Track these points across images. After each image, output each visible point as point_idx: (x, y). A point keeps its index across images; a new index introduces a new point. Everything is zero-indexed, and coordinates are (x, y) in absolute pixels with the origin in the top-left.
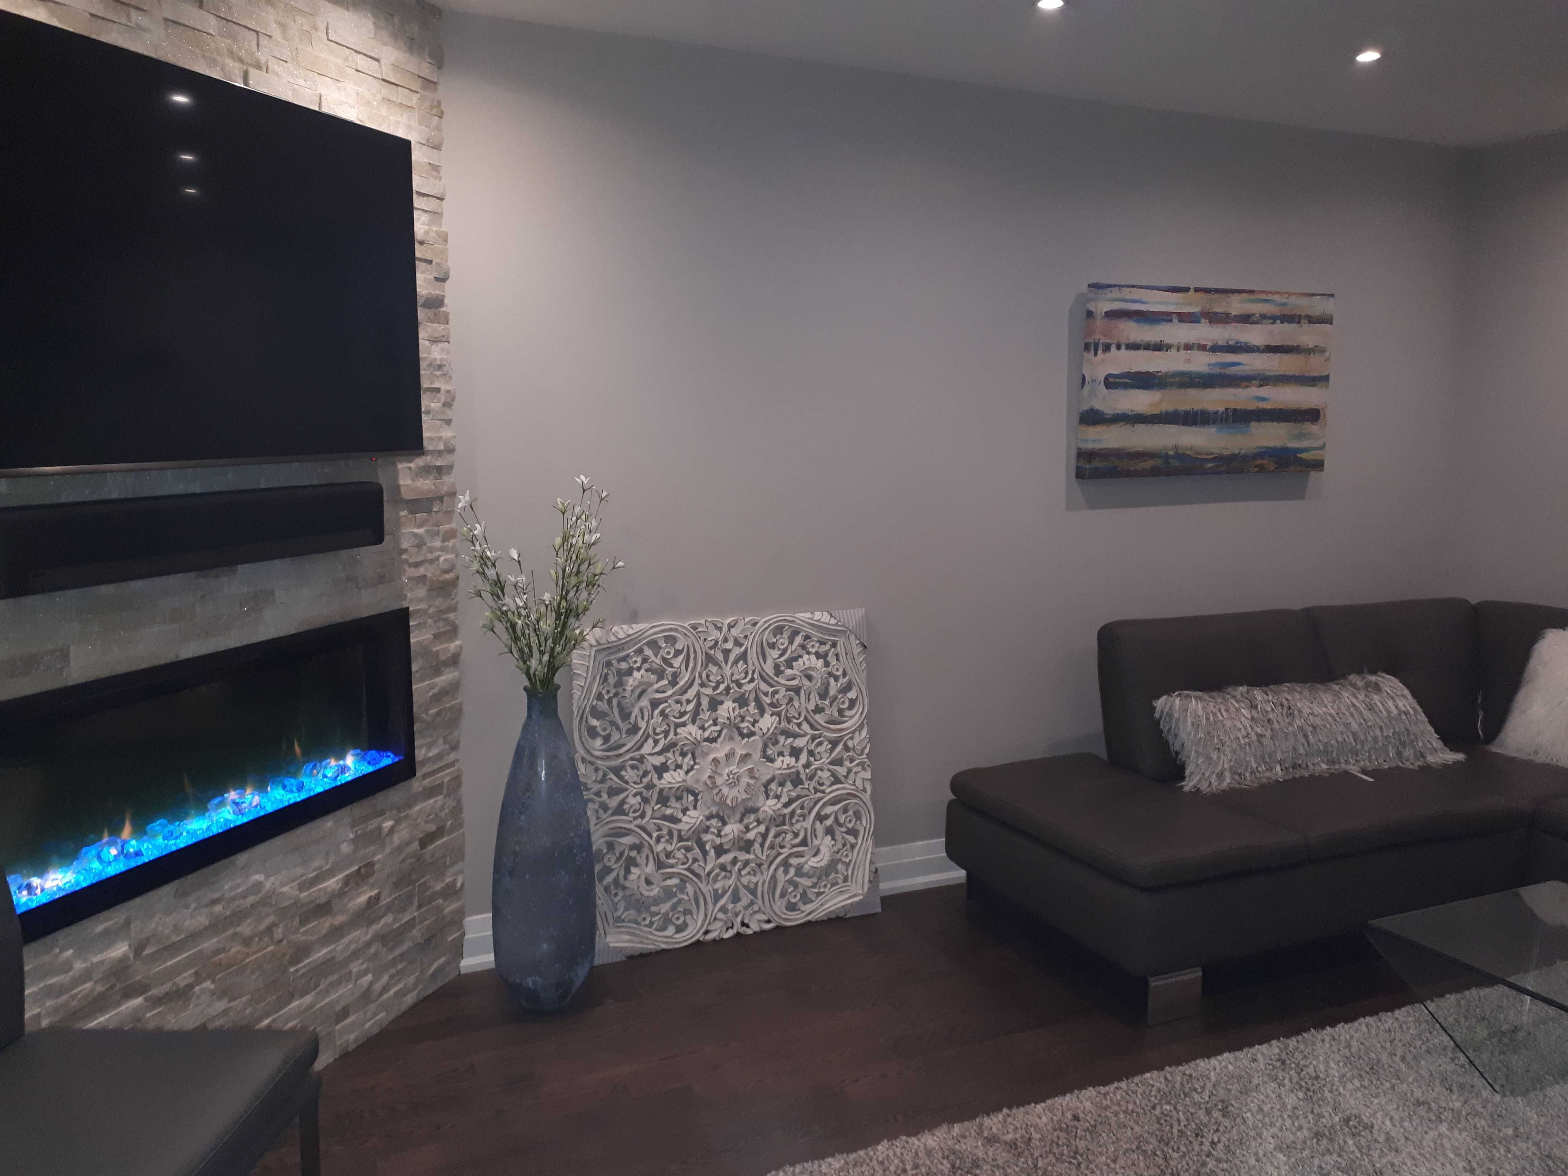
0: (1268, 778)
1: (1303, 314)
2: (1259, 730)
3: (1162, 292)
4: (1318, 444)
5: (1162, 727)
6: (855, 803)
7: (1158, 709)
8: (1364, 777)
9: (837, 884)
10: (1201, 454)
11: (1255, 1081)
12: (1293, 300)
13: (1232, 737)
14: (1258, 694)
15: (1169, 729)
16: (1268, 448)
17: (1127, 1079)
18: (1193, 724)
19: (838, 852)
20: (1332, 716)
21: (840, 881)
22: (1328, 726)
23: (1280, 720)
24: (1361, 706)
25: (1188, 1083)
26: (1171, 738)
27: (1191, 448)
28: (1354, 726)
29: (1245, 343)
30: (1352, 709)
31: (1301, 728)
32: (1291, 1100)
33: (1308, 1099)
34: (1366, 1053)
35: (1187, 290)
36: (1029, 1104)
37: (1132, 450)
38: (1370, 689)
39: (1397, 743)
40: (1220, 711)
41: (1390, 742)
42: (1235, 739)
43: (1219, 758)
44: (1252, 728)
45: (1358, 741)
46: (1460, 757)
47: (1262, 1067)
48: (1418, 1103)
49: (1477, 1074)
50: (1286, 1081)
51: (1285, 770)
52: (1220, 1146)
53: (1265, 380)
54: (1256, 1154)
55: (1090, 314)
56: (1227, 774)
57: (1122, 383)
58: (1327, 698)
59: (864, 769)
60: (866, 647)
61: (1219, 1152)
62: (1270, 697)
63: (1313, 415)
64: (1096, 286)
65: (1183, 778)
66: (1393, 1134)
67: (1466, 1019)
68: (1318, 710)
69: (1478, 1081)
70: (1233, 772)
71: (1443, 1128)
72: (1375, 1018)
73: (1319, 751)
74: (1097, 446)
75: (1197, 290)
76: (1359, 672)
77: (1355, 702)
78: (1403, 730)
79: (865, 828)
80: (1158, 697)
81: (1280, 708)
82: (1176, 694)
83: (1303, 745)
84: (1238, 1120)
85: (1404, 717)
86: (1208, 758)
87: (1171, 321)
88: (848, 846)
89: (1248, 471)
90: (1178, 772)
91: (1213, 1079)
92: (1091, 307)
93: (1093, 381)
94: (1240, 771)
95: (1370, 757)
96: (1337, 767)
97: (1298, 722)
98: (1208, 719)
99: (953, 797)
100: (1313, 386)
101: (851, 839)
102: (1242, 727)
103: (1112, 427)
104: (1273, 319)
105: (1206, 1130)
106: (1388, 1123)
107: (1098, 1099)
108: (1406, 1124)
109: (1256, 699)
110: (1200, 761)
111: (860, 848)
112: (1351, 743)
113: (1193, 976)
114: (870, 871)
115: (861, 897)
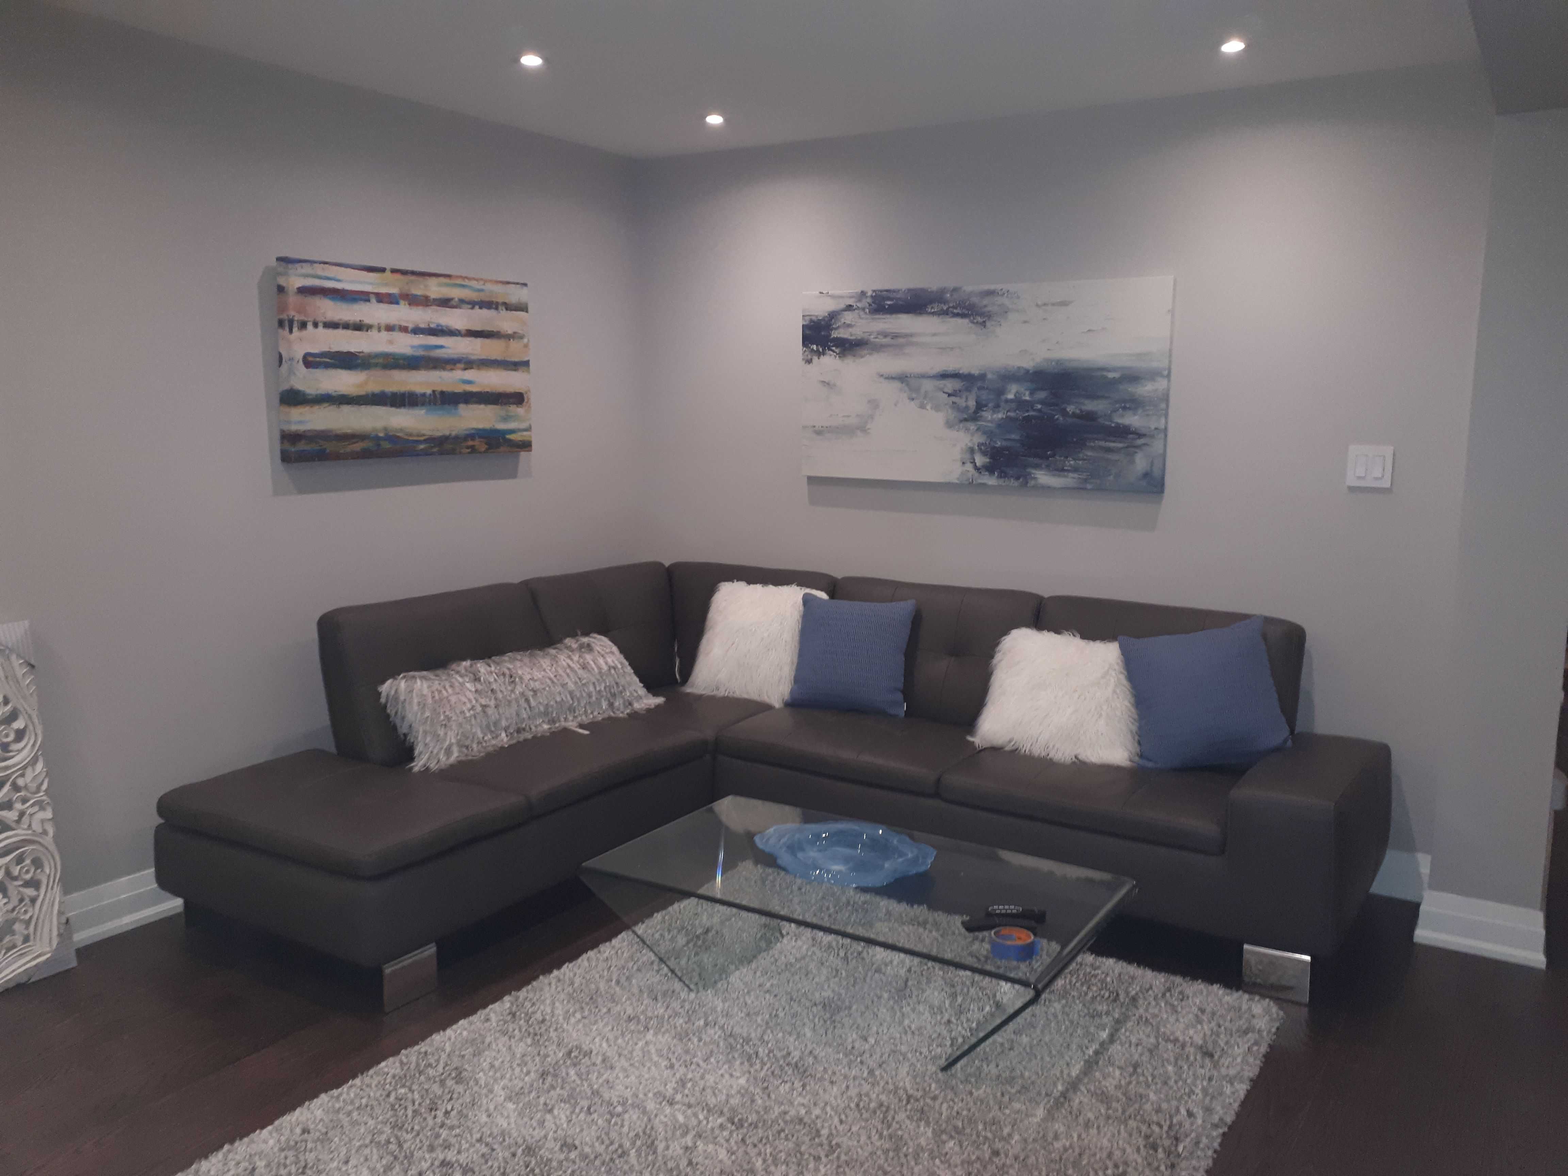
0: (493, 746)
1: (500, 300)
2: (483, 701)
3: (356, 271)
4: (523, 425)
5: (388, 711)
6: (33, 849)
7: (384, 695)
8: (581, 731)
9: (14, 946)
10: (411, 435)
11: (488, 1040)
12: (489, 287)
13: (458, 712)
14: (481, 667)
15: (396, 713)
16: (479, 430)
17: (362, 1074)
18: (419, 704)
19: (13, 910)
20: (550, 679)
21: (19, 942)
22: (547, 689)
23: (503, 689)
24: (576, 667)
25: (423, 1061)
26: (398, 722)
27: (401, 430)
28: (571, 686)
29: (447, 327)
30: (568, 671)
31: (522, 694)
32: (520, 1049)
33: (536, 1043)
34: (587, 986)
35: (383, 270)
36: (254, 1131)
37: (339, 432)
38: (583, 650)
39: (609, 695)
40: (444, 687)
41: (602, 696)
42: (461, 713)
43: (446, 734)
44: (477, 701)
45: (575, 700)
46: (660, 700)
47: (494, 1024)
48: (630, 1019)
49: (677, 980)
50: (516, 1032)
51: (510, 735)
52: (454, 1113)
53: (469, 364)
54: (487, 1110)
55: (281, 289)
56: (455, 749)
57: (325, 362)
58: (545, 663)
59: (42, 808)
60: (33, 666)
61: (453, 1120)
62: (493, 669)
63: (518, 398)
64: (284, 260)
65: (412, 759)
66: (609, 1054)
67: (669, 931)
68: (538, 675)
69: (677, 985)
70: (460, 745)
71: (650, 1036)
72: (595, 950)
73: (540, 714)
74: (302, 428)
75: (394, 271)
76: (574, 635)
77: (571, 663)
78: (613, 683)
79: (49, 876)
80: (383, 682)
81: (502, 677)
82: (401, 676)
83: (525, 709)
84: (472, 1083)
85: (613, 671)
86: (436, 736)
87: (369, 301)
88: (27, 901)
89: (460, 453)
90: (407, 753)
91: (448, 1049)
92: (282, 281)
93: (291, 359)
94: (467, 744)
95: (586, 711)
96: (557, 725)
97: (519, 689)
98: (433, 697)
99: (161, 821)
100: (515, 370)
101: (30, 892)
102: (466, 701)
103: (316, 408)
104: (473, 304)
105: (440, 1102)
106: (604, 1045)
107: (330, 1104)
108: (620, 1041)
109: (479, 672)
110: (428, 739)
111: (43, 899)
112: (568, 702)
113: (427, 953)
114: (59, 923)
115: (49, 955)
